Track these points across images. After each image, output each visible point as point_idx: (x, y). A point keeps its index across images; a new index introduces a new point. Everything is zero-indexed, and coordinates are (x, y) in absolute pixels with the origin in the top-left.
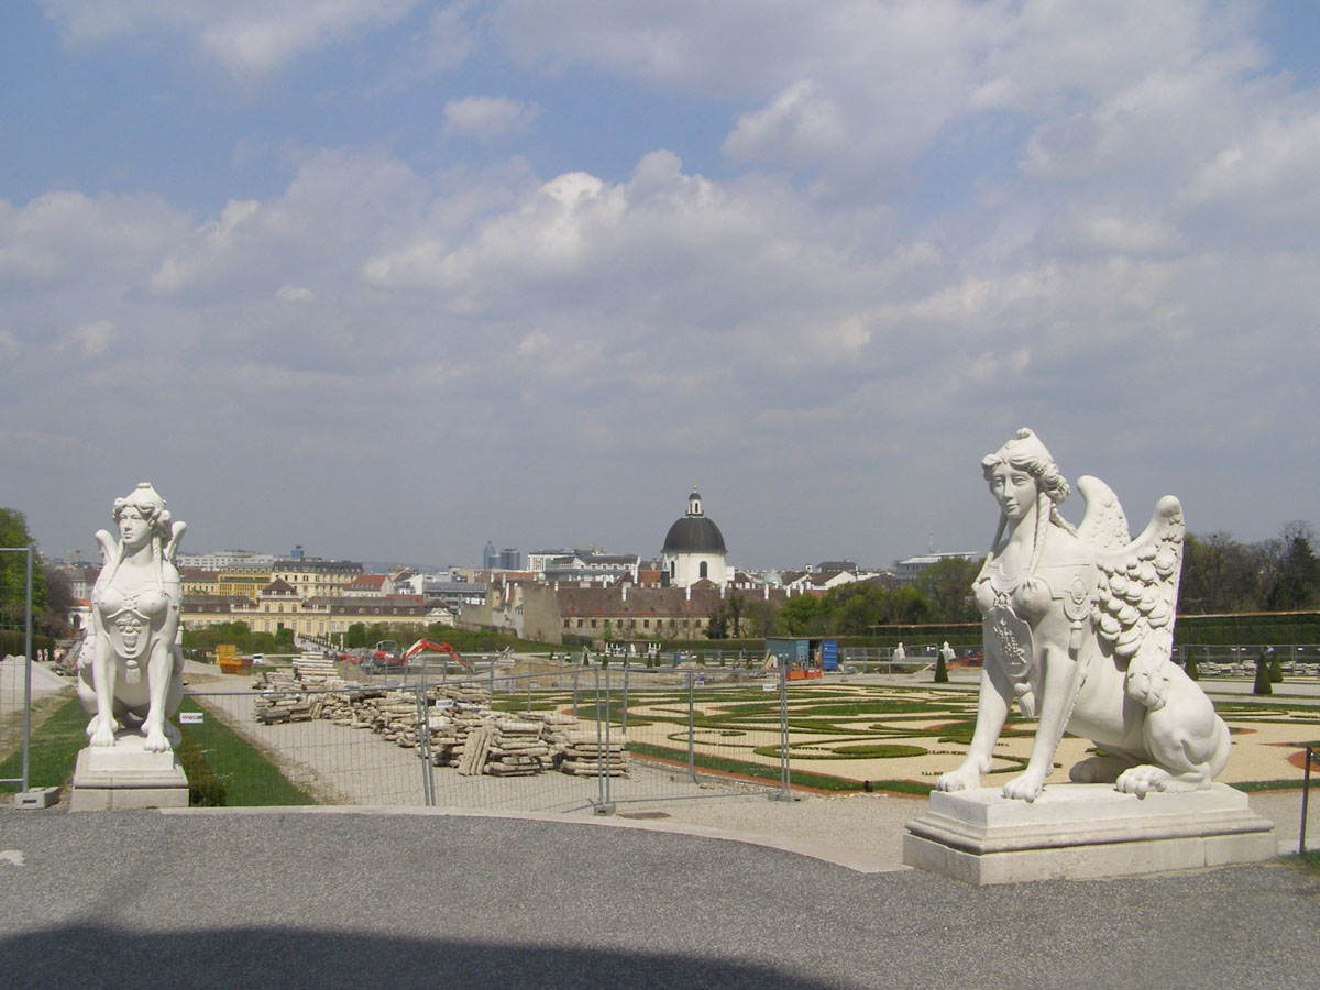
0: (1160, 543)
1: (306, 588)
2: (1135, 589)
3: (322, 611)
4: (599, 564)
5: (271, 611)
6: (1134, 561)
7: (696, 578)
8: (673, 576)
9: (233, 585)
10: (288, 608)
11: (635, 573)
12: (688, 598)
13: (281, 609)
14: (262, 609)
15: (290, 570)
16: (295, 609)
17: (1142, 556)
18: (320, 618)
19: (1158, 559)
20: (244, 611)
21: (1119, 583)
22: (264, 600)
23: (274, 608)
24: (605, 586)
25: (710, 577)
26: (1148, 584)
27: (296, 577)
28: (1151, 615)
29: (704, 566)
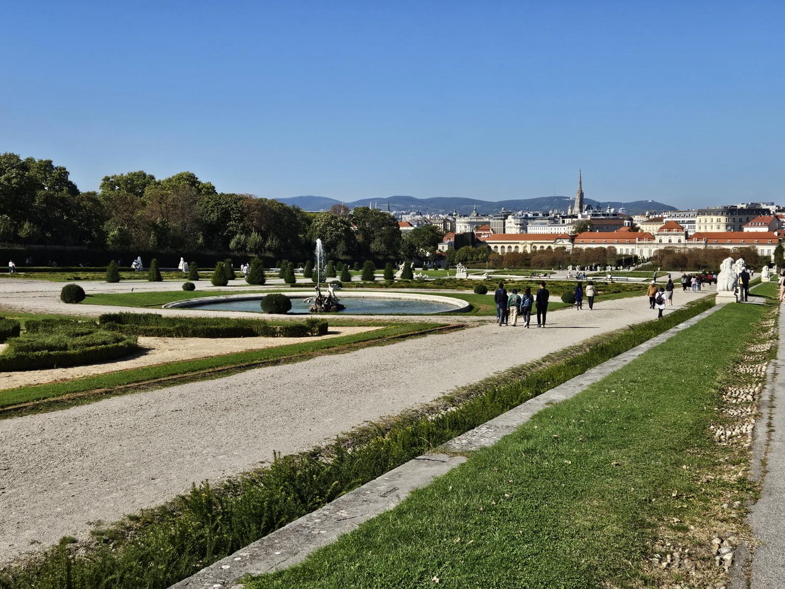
1: (719, 227)
5: (663, 242)
10: (675, 239)
13: (670, 241)
14: (657, 241)
15: (709, 214)
16: (680, 241)
20: (645, 242)
22: (658, 235)
23: (665, 240)
27: (712, 220)
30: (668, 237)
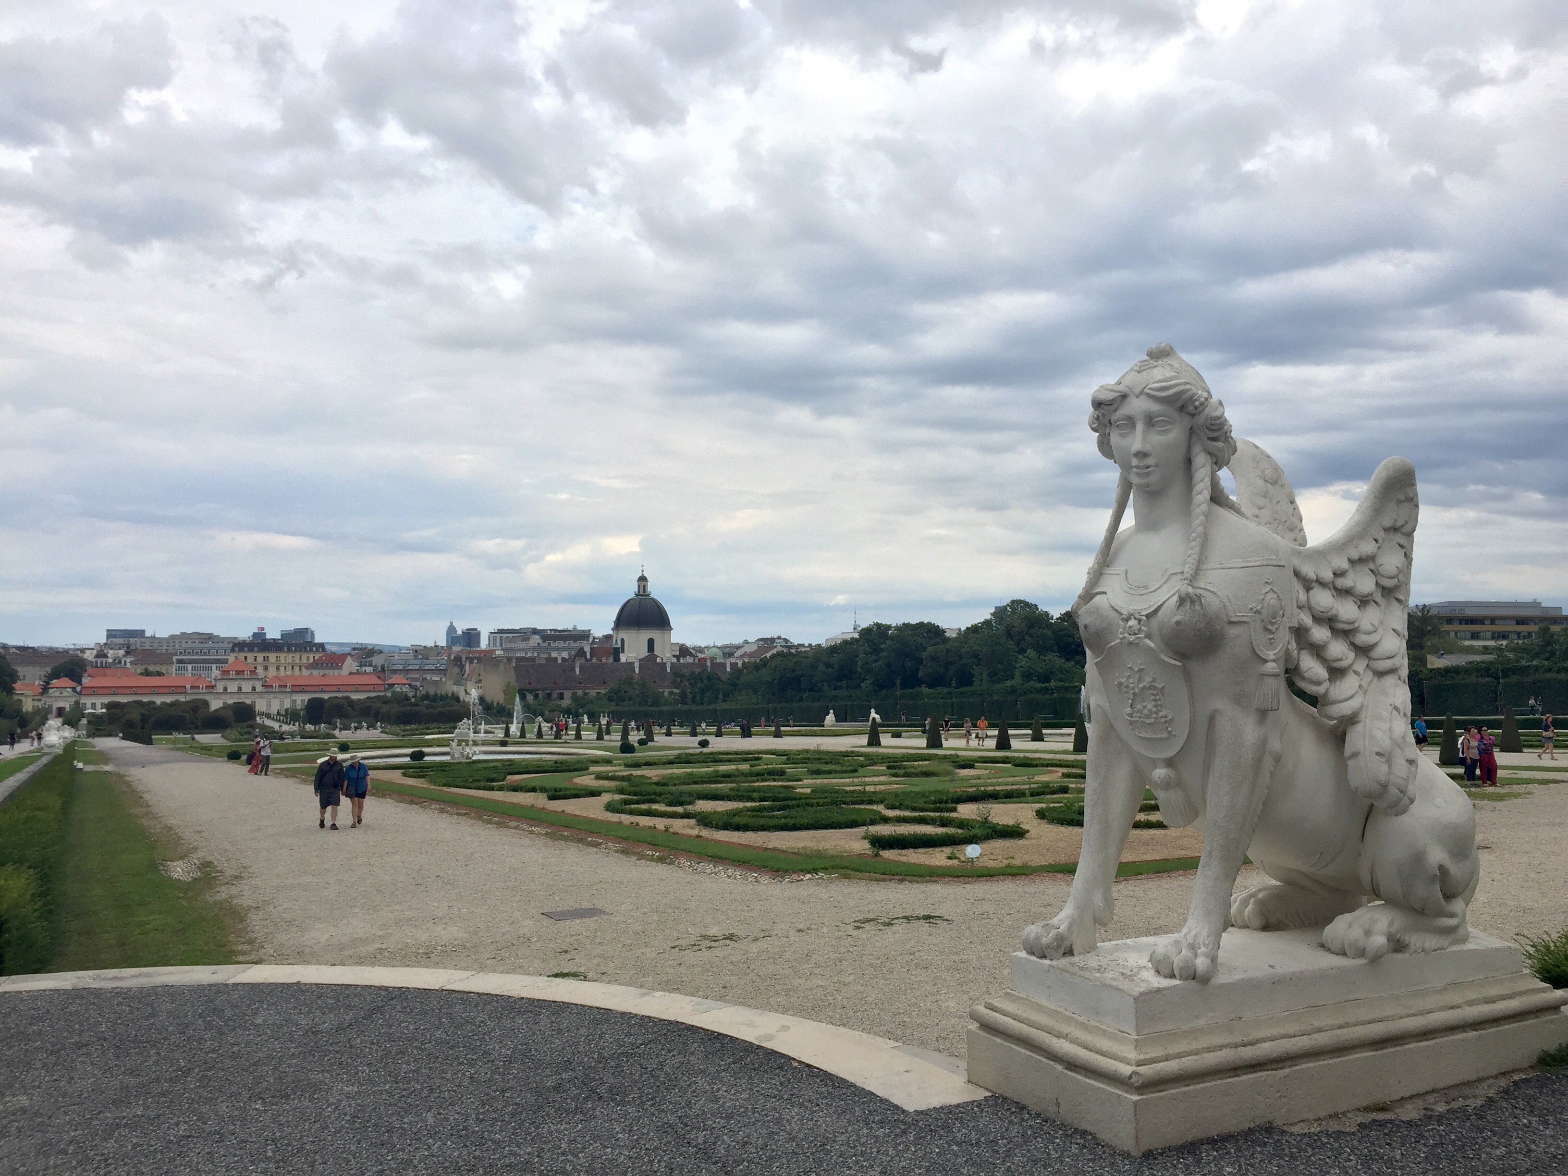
0: (1380, 535)
1: (266, 668)
2: (1347, 610)
3: (284, 690)
4: (555, 641)
5: (229, 691)
6: (1345, 565)
7: (644, 652)
8: (623, 651)
9: (190, 666)
10: (247, 687)
11: (587, 649)
12: (637, 671)
13: (240, 689)
14: (220, 688)
15: (251, 650)
16: (254, 689)
17: (1355, 555)
18: (279, 695)
19: (1379, 561)
20: (201, 691)
21: (1323, 599)
22: (221, 679)
23: (233, 687)
24: (560, 662)
25: (657, 652)
26: (1364, 602)
27: (256, 657)
28: (1376, 653)
29: (651, 642)
30: (236, 683)
